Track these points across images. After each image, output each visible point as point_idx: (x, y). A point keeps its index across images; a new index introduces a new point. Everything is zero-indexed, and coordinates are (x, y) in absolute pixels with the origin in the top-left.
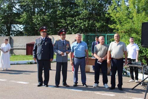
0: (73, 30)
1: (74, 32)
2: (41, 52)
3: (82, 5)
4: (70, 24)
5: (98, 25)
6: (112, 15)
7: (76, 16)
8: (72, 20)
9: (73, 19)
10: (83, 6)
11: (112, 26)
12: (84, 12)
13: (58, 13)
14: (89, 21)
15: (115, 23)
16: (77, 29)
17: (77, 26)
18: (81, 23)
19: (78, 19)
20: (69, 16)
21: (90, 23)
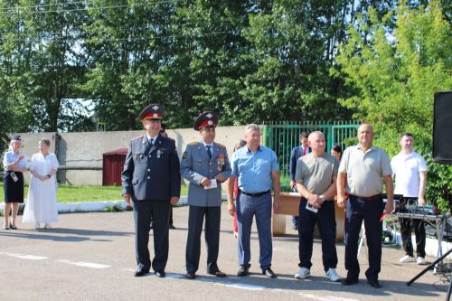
0: (237, 113)
1: (239, 118)
2: (145, 178)
3: (263, 42)
4: (227, 95)
5: (308, 99)
6: (346, 70)
7: (244, 74)
8: (232, 87)
9: (237, 82)
11: (347, 103)
12: (269, 63)
13: (192, 65)
14: (282, 88)
15: (357, 92)
16: (248, 111)
17: (246, 104)
18: (258, 94)
19: (250, 83)
20: (225, 74)
21: (286, 92)
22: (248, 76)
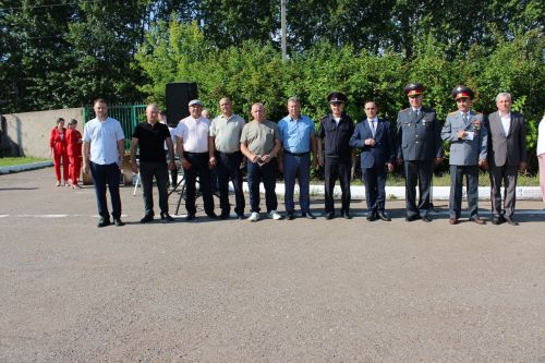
0: (65, 99)
1: (66, 103)
3: (81, 44)
4: (55, 86)
5: (118, 86)
6: (142, 65)
7: (68, 69)
8: (59, 78)
9: (63, 75)
10: (82, 46)
11: (143, 89)
12: (86, 59)
13: (24, 62)
14: (99, 79)
15: (151, 81)
16: (72, 98)
17: (72, 91)
18: (80, 84)
19: (74, 76)
20: (53, 68)
21: (102, 82)
22: (72, 70)
